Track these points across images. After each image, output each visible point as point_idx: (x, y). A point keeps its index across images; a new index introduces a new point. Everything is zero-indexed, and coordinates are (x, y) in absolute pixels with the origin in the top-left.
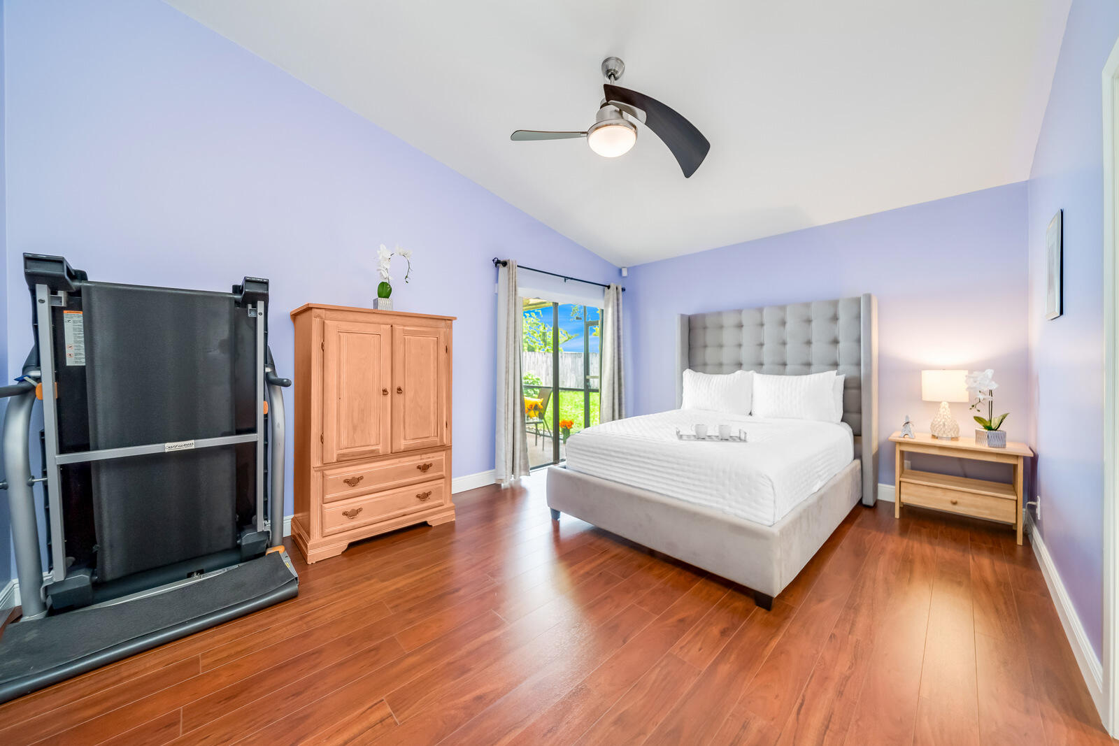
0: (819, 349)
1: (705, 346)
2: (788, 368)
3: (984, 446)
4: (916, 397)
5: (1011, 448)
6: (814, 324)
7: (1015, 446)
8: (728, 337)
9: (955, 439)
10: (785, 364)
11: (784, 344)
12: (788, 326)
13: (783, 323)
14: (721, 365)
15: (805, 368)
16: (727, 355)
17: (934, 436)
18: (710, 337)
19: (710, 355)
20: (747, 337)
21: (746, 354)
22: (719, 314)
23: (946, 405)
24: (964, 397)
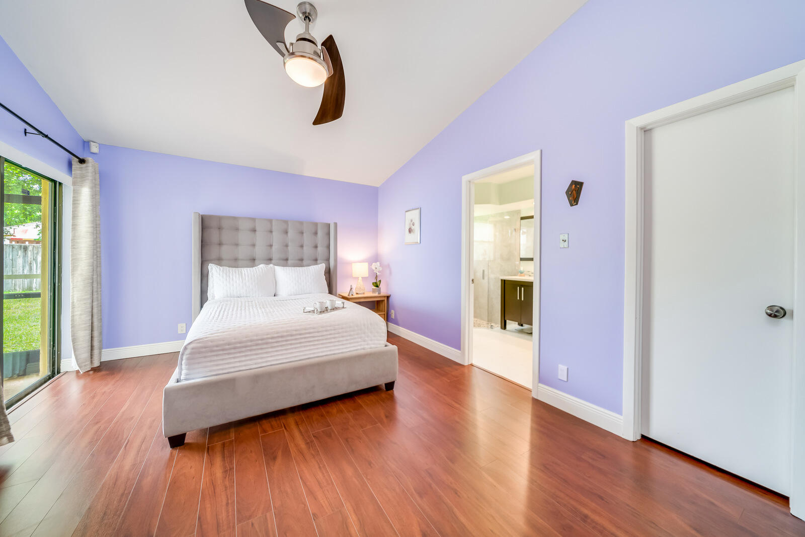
0: (308, 251)
1: (220, 244)
2: (290, 262)
3: (376, 294)
4: (350, 276)
5: (382, 294)
6: (304, 234)
7: (384, 291)
8: (244, 237)
9: (364, 293)
10: (287, 260)
11: (287, 246)
12: (289, 234)
13: (286, 232)
14: (236, 260)
15: (300, 262)
16: (243, 252)
17: (357, 294)
18: (226, 236)
19: (226, 252)
20: (260, 239)
21: (260, 251)
22: (235, 218)
23: (360, 279)
24: (366, 275)
